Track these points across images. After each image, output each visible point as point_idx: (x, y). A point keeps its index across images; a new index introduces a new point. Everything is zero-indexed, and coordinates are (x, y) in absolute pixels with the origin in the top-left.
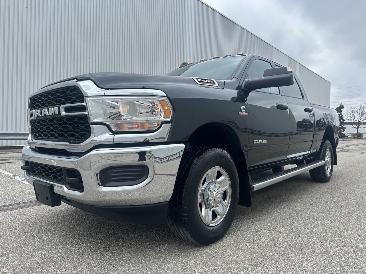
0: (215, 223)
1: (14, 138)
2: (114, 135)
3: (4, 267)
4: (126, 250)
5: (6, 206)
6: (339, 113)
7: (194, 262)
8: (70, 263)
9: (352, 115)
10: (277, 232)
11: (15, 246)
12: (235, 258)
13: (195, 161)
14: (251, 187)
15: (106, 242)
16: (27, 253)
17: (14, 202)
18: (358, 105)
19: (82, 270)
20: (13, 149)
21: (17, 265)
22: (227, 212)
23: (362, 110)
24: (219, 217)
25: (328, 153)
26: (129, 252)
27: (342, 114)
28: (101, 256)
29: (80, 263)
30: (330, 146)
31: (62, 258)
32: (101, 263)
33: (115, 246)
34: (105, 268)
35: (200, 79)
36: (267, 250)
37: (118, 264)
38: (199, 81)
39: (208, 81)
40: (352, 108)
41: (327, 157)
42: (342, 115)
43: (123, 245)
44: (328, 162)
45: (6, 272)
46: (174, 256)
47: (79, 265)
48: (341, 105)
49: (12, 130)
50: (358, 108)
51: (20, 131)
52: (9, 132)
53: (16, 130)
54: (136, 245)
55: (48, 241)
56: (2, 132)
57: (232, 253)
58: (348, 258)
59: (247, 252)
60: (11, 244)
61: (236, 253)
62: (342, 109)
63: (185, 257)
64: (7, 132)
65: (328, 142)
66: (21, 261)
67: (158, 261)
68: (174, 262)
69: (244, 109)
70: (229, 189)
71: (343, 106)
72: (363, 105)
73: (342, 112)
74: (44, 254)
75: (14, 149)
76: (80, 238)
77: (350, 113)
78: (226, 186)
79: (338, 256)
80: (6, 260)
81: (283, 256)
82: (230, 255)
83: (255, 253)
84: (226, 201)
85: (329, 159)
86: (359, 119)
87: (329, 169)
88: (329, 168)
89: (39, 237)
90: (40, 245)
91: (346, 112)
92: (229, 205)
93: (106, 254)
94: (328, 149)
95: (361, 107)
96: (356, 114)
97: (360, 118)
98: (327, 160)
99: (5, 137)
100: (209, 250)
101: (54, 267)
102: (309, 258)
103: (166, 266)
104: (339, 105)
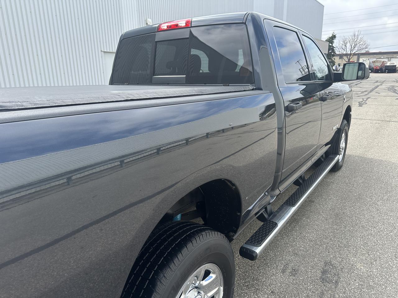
6: (330, 45)
9: (344, 47)
18: (352, 34)
23: (355, 40)
27: (334, 45)
40: (345, 38)
42: (333, 47)
48: (333, 35)
50: (351, 38)
62: (334, 39)
71: (335, 36)
72: (356, 34)
73: (333, 43)
77: (342, 45)
86: (351, 51)
91: (338, 43)
95: (354, 35)
96: (348, 45)
97: (352, 49)
104: (331, 35)
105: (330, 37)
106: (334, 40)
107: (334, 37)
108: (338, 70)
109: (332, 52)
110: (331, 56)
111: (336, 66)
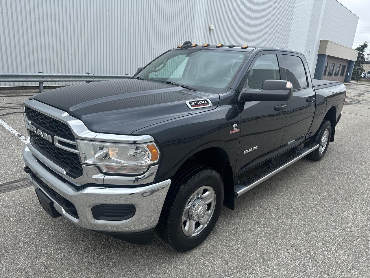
0: (197, 232)
1: (16, 79)
2: (104, 176)
3: (18, 269)
4: (119, 253)
5: (15, 182)
6: (361, 53)
7: (174, 272)
8: (72, 267)
10: (253, 235)
11: (25, 241)
12: (210, 269)
13: (181, 189)
14: (236, 194)
15: (103, 241)
16: (36, 252)
17: (22, 177)
19: (81, 276)
20: (16, 89)
21: (28, 267)
22: (209, 220)
24: (201, 226)
25: (326, 132)
26: (122, 256)
27: (364, 53)
28: (97, 260)
29: (79, 267)
30: (329, 127)
31: (65, 260)
32: (97, 269)
33: (110, 247)
34: (100, 275)
35: (193, 102)
36: (239, 260)
37: (111, 271)
38: (192, 104)
39: (202, 102)
41: (324, 137)
42: (364, 55)
43: (117, 246)
44: (324, 143)
45: (19, 275)
46: (159, 263)
47: (79, 270)
48: (365, 44)
49: (13, 72)
51: (22, 72)
52: (11, 73)
53: (18, 72)
54: (128, 246)
55: (53, 237)
56: (4, 74)
57: (208, 262)
58: (305, 274)
59: (221, 262)
60: (22, 238)
61: (212, 262)
63: (168, 265)
64: (8, 74)
65: (328, 122)
66: (31, 262)
67: (145, 269)
68: (158, 270)
69: (236, 127)
70: (214, 201)
73: (364, 52)
74: (50, 254)
75: (18, 89)
76: (80, 234)
78: (211, 199)
79: (296, 272)
80: (18, 260)
81: (250, 268)
82: (206, 264)
83: (227, 263)
84: (209, 211)
85: (325, 139)
87: (323, 148)
88: (324, 146)
89: (46, 231)
90: (46, 242)
92: (212, 214)
93: (102, 257)
94: (327, 129)
98: (323, 141)
99: (6, 78)
100: (189, 257)
101: (58, 271)
102: (271, 273)
103: (150, 275)
104: (363, 44)
105: (361, 46)
106: (365, 49)
107: (365, 46)
108: (367, 77)
109: (361, 60)
110: (360, 64)
111: (365, 73)
